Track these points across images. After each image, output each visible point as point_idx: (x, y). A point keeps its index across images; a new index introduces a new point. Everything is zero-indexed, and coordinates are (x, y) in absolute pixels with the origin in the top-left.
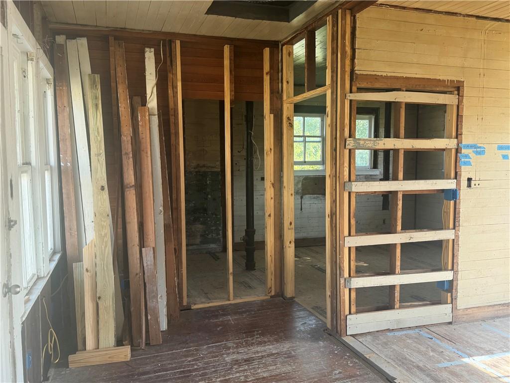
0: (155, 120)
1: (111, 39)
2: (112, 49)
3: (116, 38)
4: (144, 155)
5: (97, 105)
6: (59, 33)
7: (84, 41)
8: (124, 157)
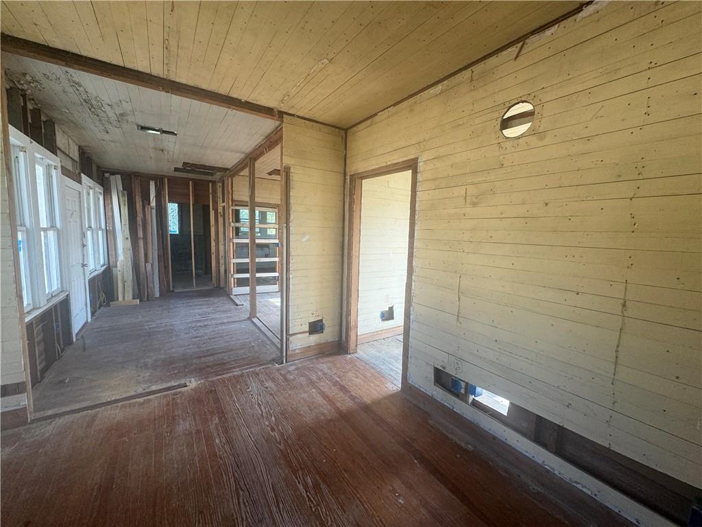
0: (154, 211)
1: (133, 176)
2: (133, 180)
3: (135, 176)
4: (148, 226)
5: (125, 204)
6: (106, 172)
7: (119, 176)
8: (138, 227)
